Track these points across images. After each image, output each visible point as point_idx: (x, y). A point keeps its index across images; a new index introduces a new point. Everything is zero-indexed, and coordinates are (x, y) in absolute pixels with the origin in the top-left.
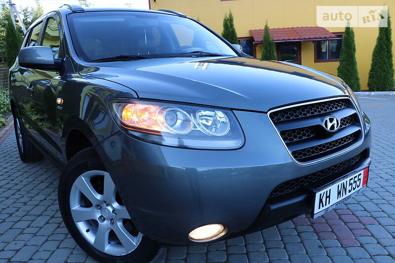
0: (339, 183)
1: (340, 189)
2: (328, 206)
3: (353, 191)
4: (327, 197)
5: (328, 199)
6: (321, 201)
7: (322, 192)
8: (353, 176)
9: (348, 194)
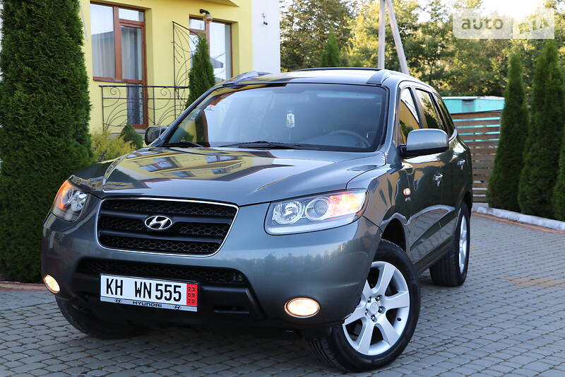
0: (139, 281)
1: (138, 286)
2: (119, 296)
3: (163, 300)
4: (117, 287)
5: (119, 289)
6: (109, 286)
7: (110, 278)
8: (164, 283)
9: (153, 299)
